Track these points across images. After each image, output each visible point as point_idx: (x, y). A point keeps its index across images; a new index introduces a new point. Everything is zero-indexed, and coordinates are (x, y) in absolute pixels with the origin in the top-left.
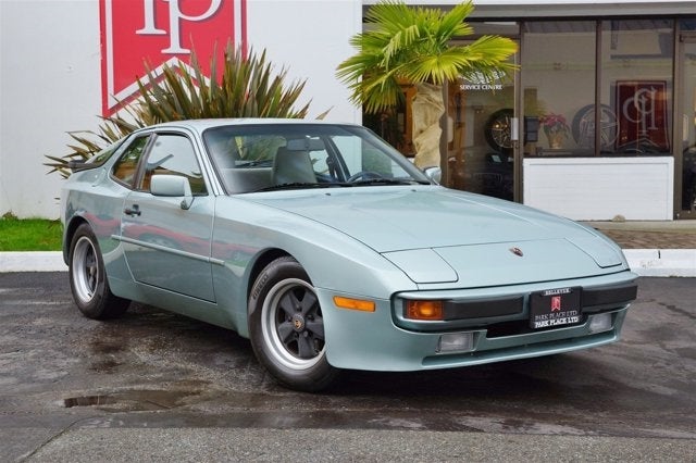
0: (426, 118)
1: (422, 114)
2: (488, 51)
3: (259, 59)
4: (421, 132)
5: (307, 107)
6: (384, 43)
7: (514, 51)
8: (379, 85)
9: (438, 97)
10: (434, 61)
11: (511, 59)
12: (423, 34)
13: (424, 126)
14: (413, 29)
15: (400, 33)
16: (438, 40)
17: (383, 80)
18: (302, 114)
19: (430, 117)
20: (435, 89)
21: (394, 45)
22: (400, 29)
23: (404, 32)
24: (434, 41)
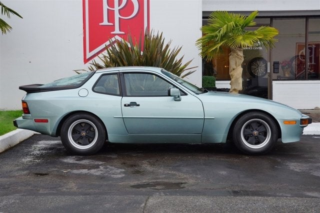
0: (236, 63)
1: (234, 62)
2: (265, 33)
3: (159, 36)
4: (234, 69)
5: (182, 58)
6: (218, 29)
7: (277, 34)
8: (216, 49)
9: (241, 54)
10: (241, 38)
11: (275, 37)
12: (236, 25)
13: (235, 67)
14: (232, 23)
15: (226, 26)
16: (242, 28)
17: (218, 46)
19: (237, 63)
20: (240, 51)
21: (223, 30)
22: (226, 24)
23: (228, 25)
24: (240, 28)
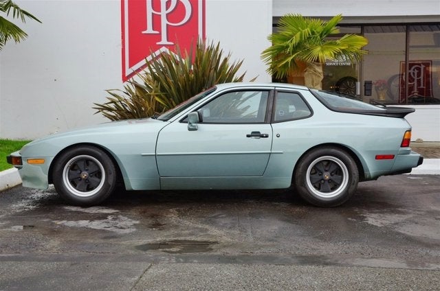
0: (313, 82)
1: (311, 80)
2: (351, 43)
3: (215, 47)
5: (243, 75)
6: (289, 38)
7: (366, 44)
8: (288, 63)
9: (320, 70)
10: (319, 48)
11: (364, 48)
12: (313, 33)
14: (307, 30)
15: (299, 33)
16: (321, 37)
17: (290, 59)
18: (241, 80)
19: (315, 82)
20: (318, 65)
21: (296, 40)
22: (299, 30)
23: (302, 32)
24: (319, 37)
